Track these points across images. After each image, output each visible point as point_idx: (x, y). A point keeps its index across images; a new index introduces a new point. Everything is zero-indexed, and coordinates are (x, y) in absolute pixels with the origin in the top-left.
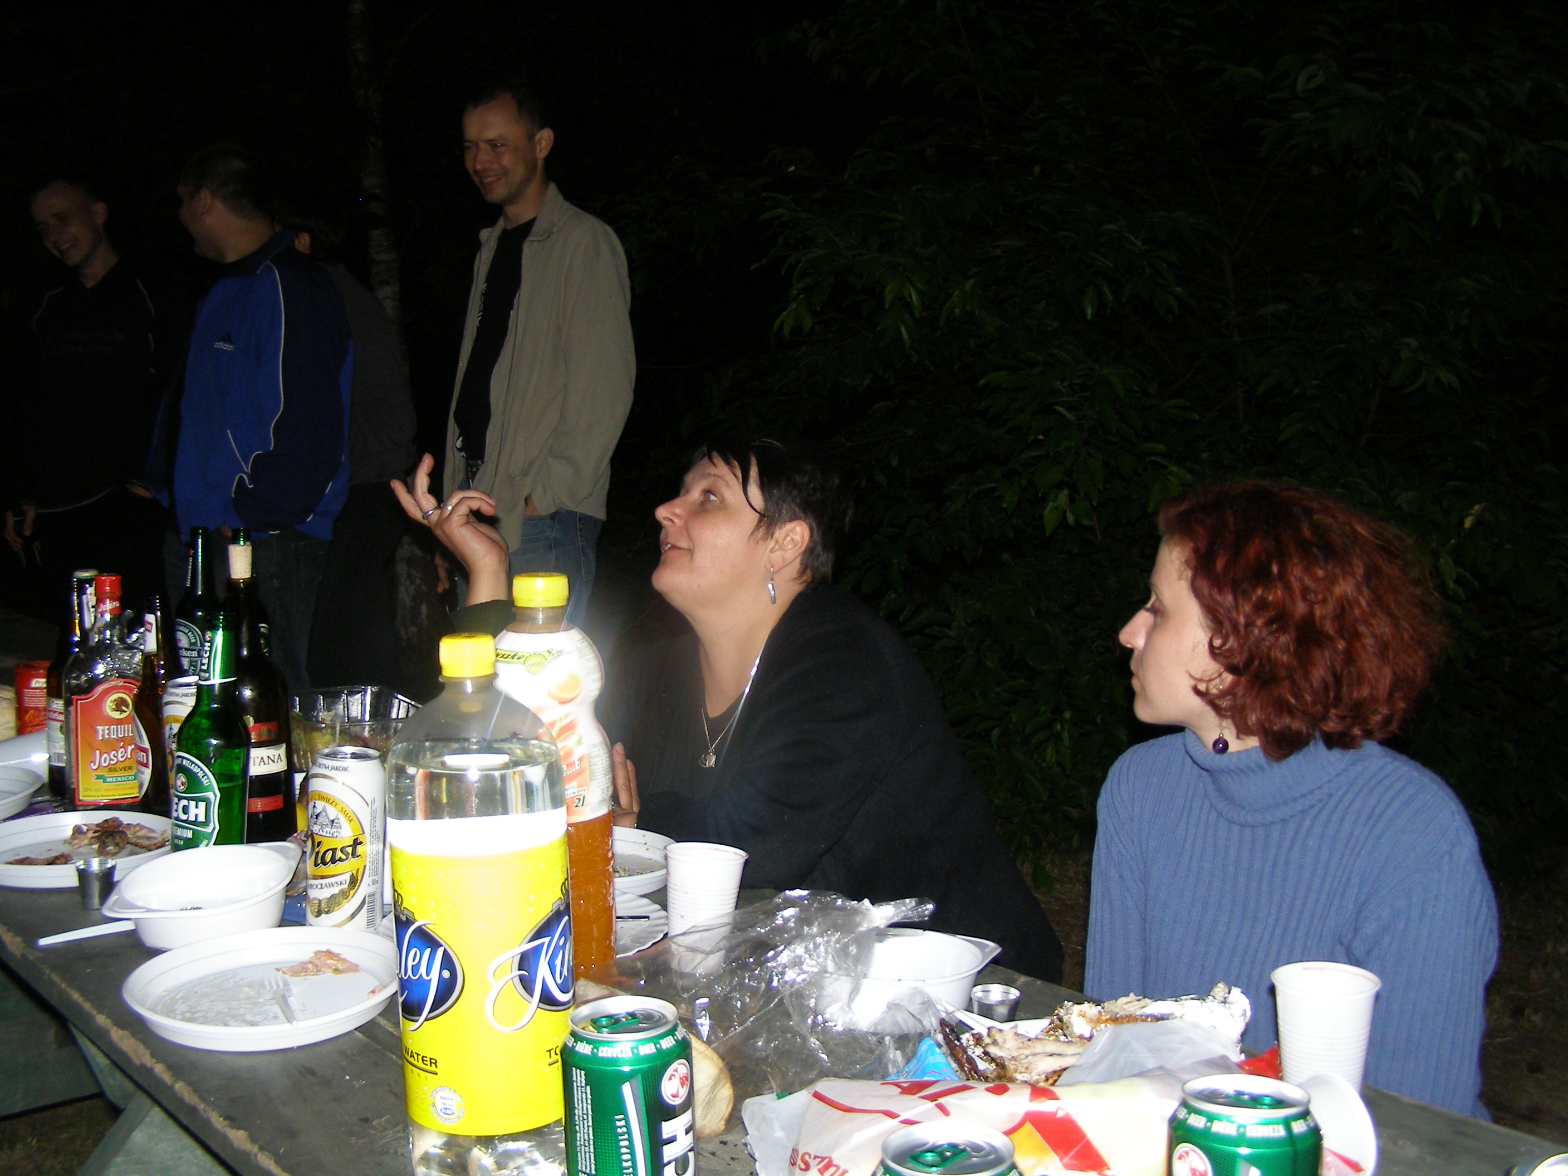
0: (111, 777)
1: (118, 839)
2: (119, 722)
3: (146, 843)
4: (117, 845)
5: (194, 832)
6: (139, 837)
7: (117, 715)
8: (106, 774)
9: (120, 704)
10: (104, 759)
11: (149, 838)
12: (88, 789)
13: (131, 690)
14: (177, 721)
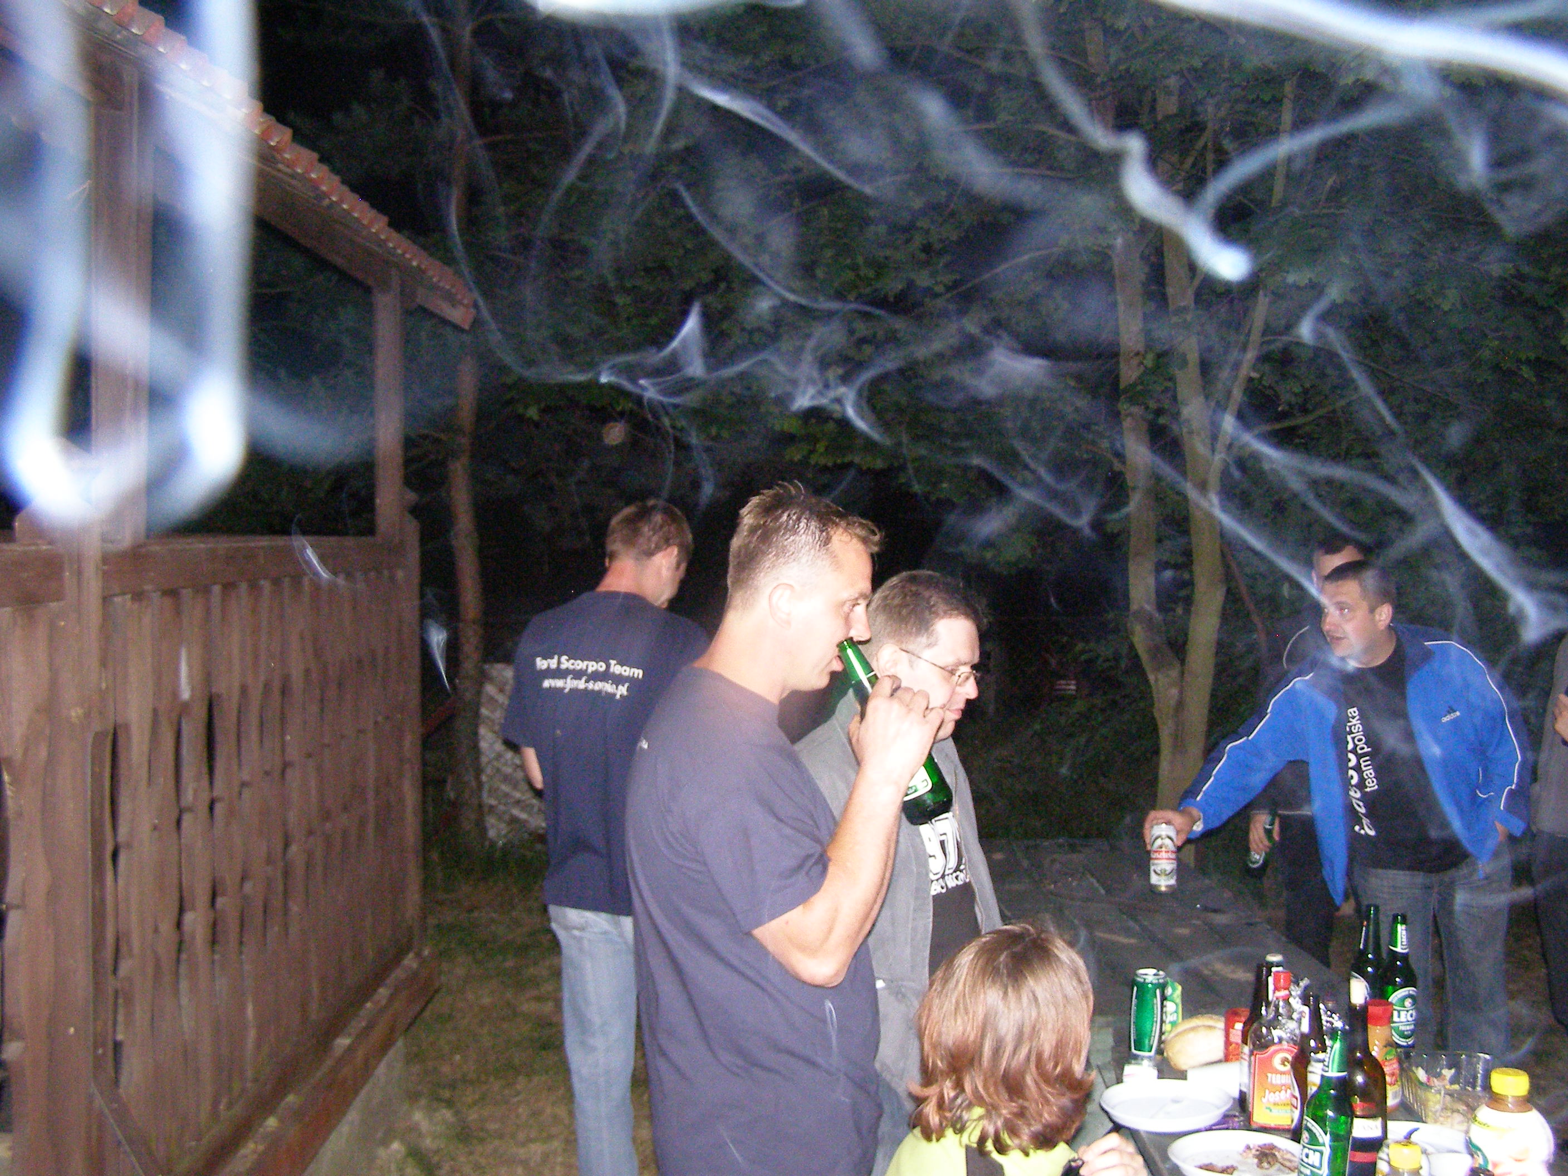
0: (1275, 1109)
1: (1270, 1159)
2: (1282, 1073)
3: (1288, 1164)
4: (1269, 1163)
5: (1312, 1171)
6: (1285, 1159)
7: (1282, 1068)
8: (1272, 1107)
9: (1284, 1061)
10: (1272, 1097)
11: (1290, 1161)
12: (1260, 1116)
13: (1292, 1052)
14: (1314, 1085)
